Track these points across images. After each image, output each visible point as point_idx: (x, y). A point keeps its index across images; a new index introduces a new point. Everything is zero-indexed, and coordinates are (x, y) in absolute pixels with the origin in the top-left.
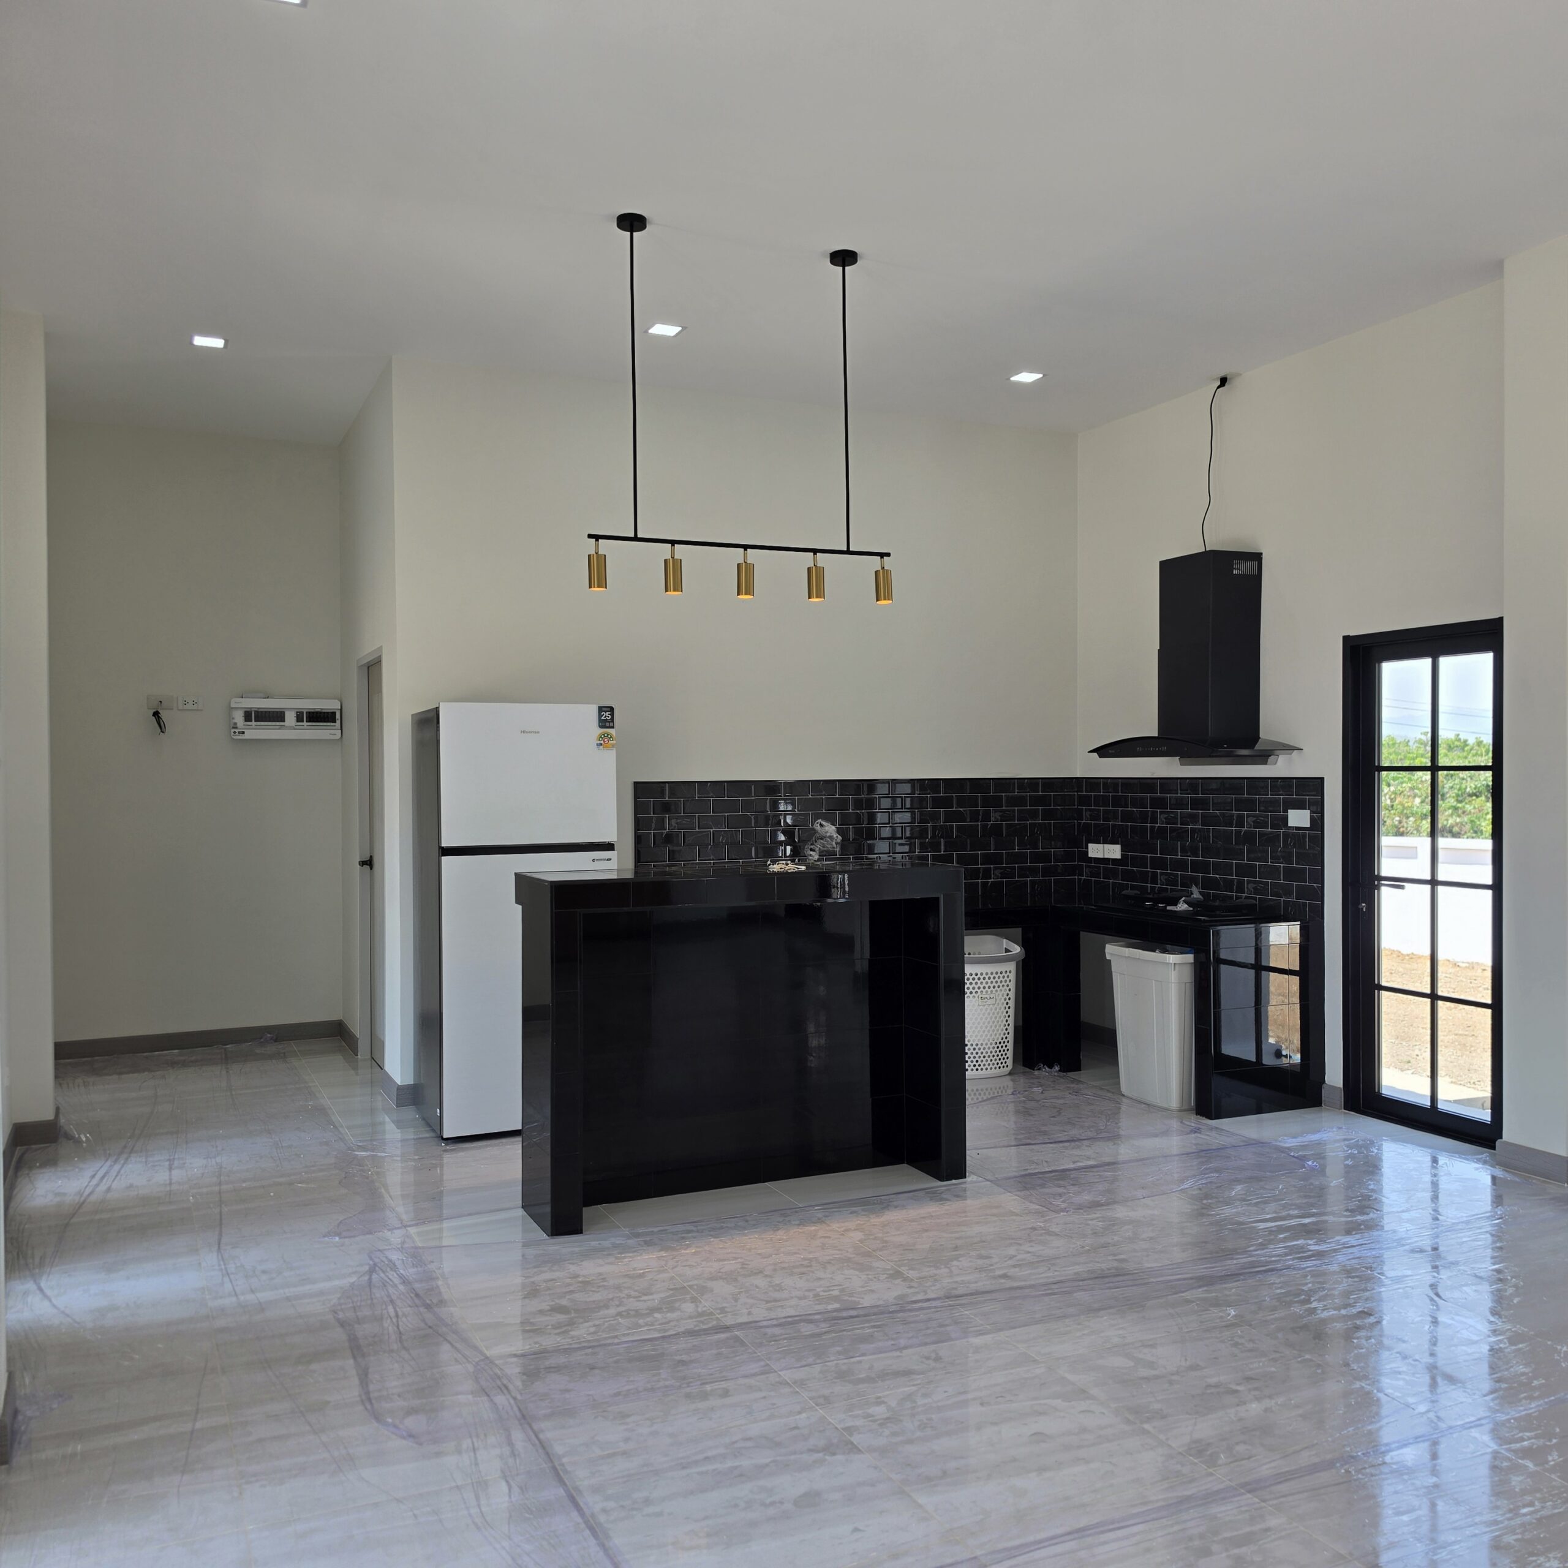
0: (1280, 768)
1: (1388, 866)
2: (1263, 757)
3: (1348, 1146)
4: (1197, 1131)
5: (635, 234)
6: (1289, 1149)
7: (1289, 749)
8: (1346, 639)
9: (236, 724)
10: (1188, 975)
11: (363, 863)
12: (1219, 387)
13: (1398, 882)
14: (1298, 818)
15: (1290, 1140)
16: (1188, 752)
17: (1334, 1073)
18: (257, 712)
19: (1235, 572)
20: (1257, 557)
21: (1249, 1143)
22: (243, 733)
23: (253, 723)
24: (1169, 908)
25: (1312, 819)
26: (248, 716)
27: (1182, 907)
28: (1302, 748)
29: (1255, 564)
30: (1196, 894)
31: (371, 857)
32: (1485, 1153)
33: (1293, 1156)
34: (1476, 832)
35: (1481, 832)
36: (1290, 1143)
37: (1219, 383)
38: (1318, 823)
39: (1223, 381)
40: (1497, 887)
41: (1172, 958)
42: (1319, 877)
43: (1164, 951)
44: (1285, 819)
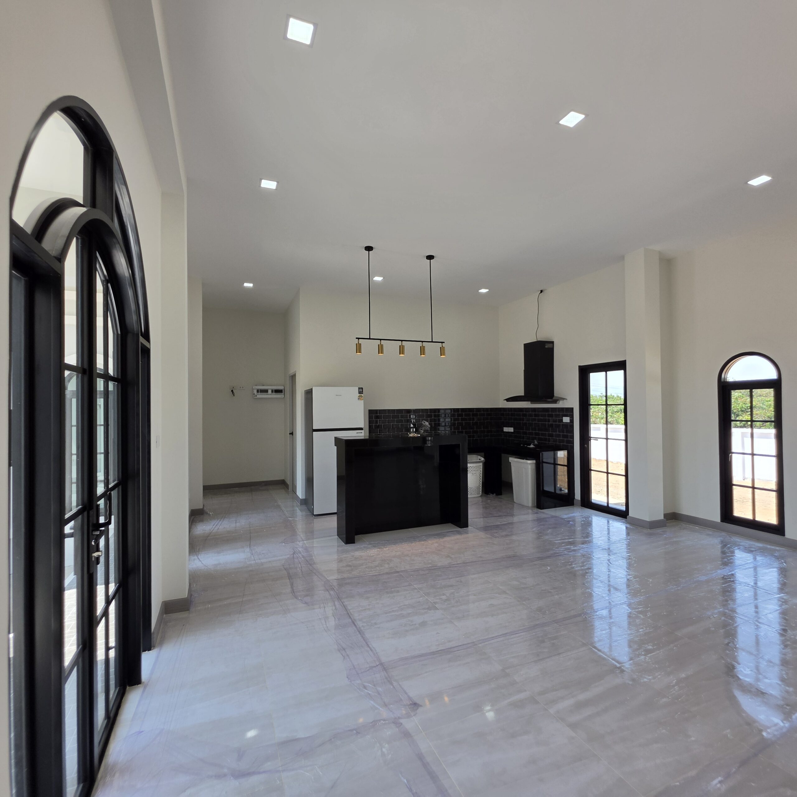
0: (560, 405)
1: (593, 433)
2: (555, 402)
3: (582, 517)
4: (537, 513)
5: (370, 252)
6: (565, 519)
7: (563, 399)
8: (580, 367)
9: (254, 393)
10: (534, 466)
11: (290, 434)
12: (540, 293)
13: (596, 439)
14: (566, 420)
15: (565, 516)
16: (533, 401)
17: (578, 495)
18: (260, 390)
19: (546, 347)
20: (552, 343)
21: (553, 517)
22: (256, 396)
23: (259, 393)
24: (528, 446)
25: (570, 420)
26: (258, 391)
27: (532, 446)
28: (566, 398)
29: (552, 344)
30: (536, 443)
31: (293, 432)
32: (624, 520)
33: (566, 521)
34: (617, 423)
35: (619, 423)
36: (565, 517)
37: (540, 292)
38: (572, 421)
39: (541, 291)
40: (626, 440)
41: (529, 462)
42: (572, 437)
43: (527, 459)
44: (562, 420)
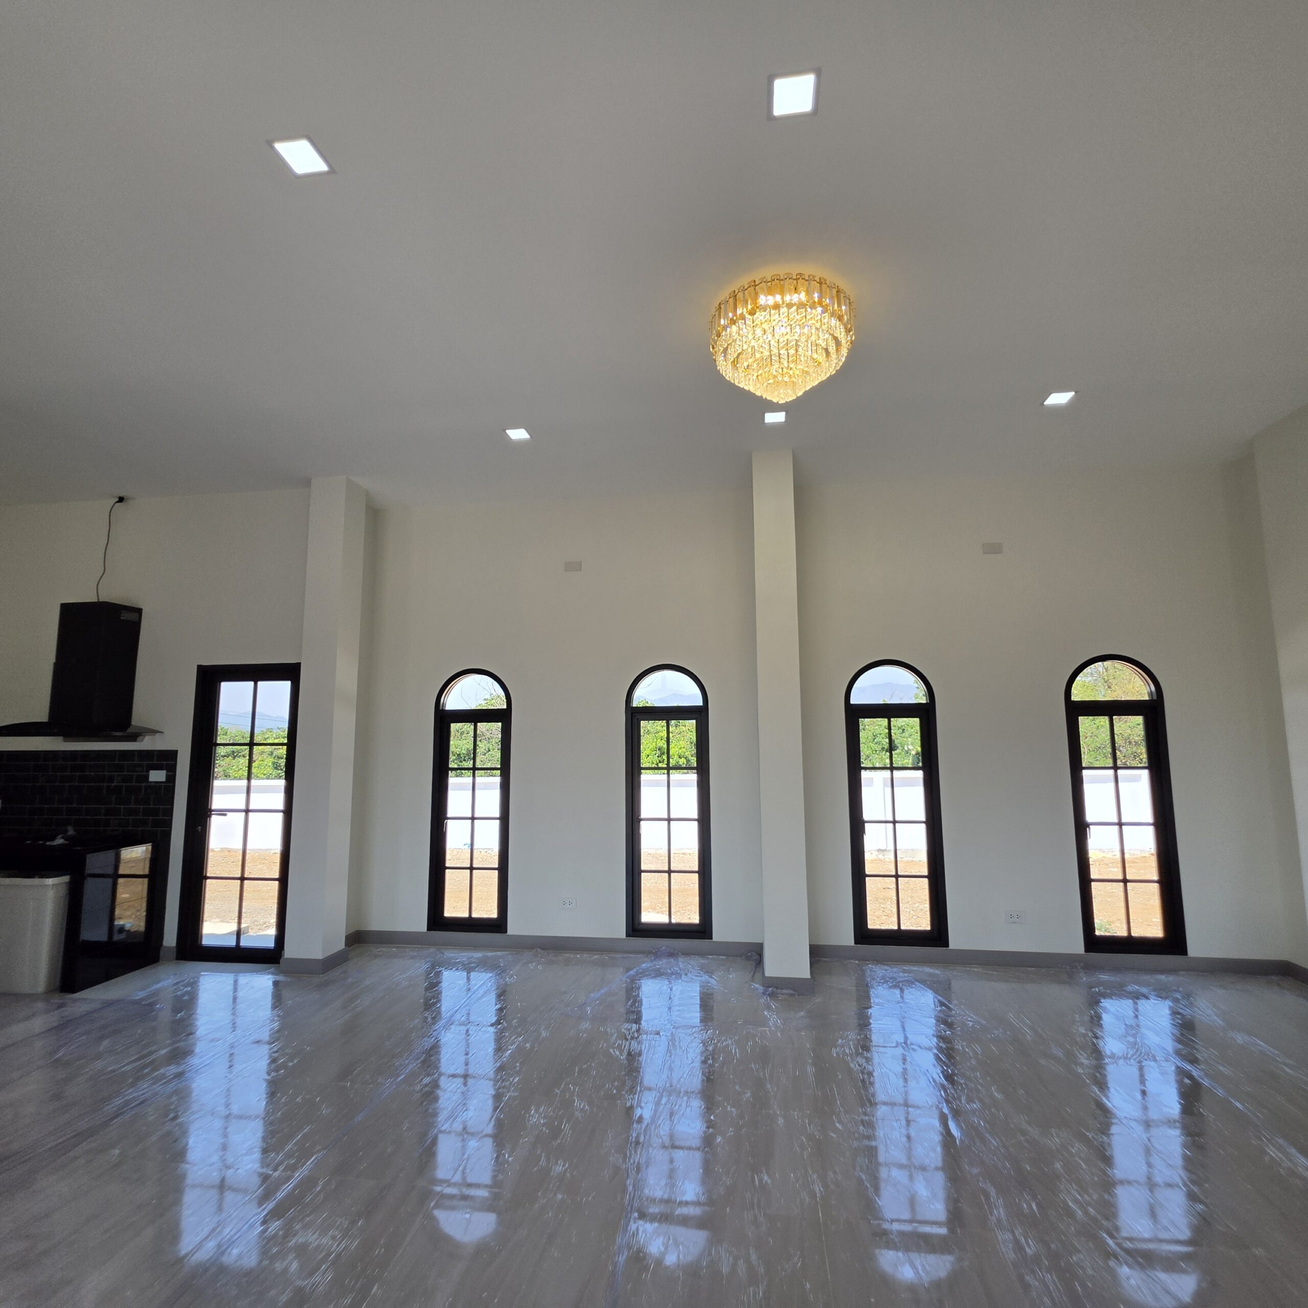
0: (146, 744)
2: (134, 737)
7: (153, 732)
8: (200, 668)
10: (63, 891)
12: (117, 502)
13: (222, 812)
14: (157, 776)
16: (69, 734)
17: (170, 937)
19: (122, 618)
20: (139, 611)
24: (48, 843)
25: (167, 776)
27: (59, 841)
28: (161, 730)
29: (137, 615)
30: (71, 831)
38: (171, 779)
39: (121, 500)
40: (288, 812)
41: (50, 881)
42: (170, 812)
43: (42, 876)
44: (147, 777)
